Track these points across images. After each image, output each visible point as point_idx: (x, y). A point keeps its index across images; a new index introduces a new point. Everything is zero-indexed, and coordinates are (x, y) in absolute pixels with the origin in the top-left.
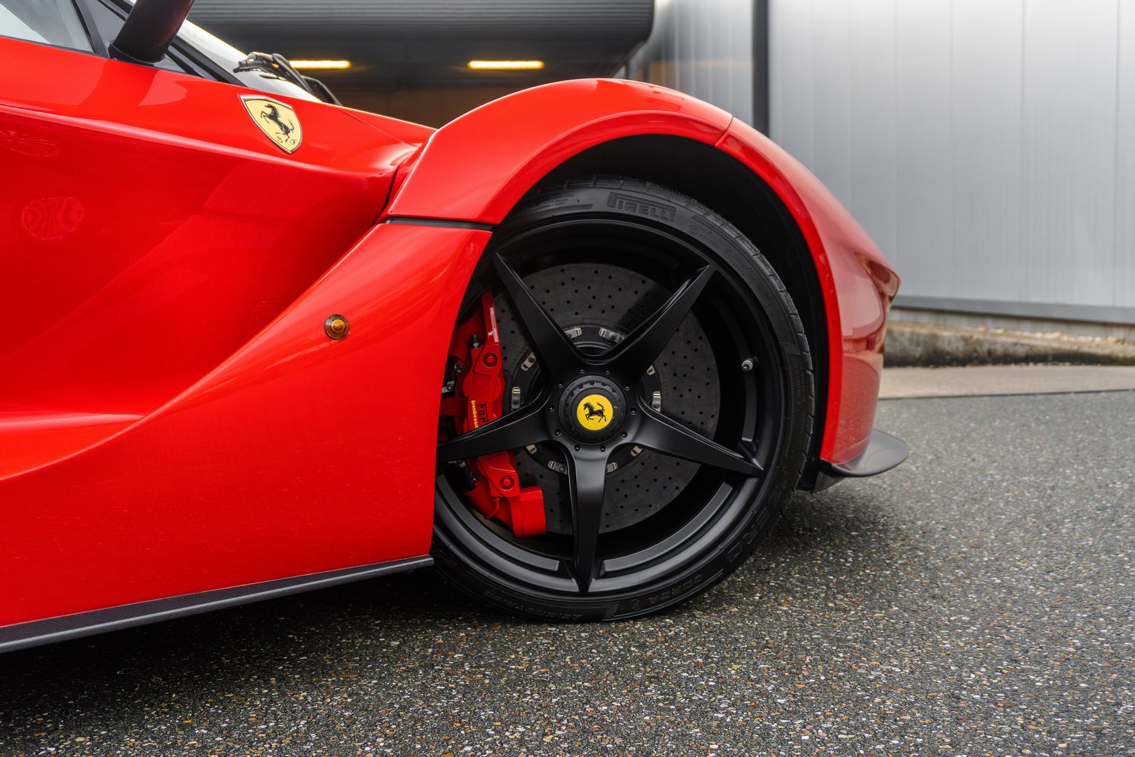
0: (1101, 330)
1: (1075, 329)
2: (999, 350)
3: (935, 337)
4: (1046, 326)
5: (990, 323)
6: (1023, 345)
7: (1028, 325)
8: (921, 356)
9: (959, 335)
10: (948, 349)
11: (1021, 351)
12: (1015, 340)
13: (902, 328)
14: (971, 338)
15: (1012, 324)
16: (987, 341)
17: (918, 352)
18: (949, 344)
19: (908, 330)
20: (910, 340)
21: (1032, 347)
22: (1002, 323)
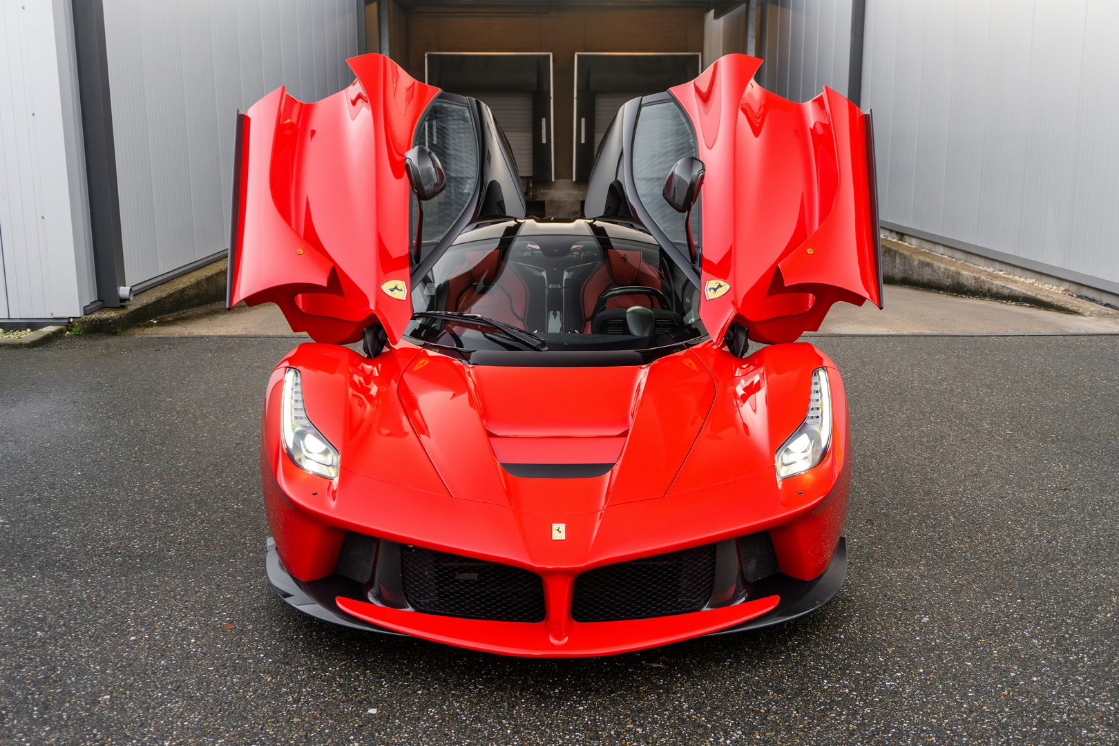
0: (1057, 282)
1: (1044, 278)
2: (994, 289)
3: (959, 274)
4: (1029, 274)
5: (997, 265)
6: (1007, 288)
7: (1019, 271)
8: (950, 285)
9: (972, 275)
10: (966, 284)
11: (1006, 292)
12: (1003, 285)
13: (939, 264)
14: (979, 278)
15: (1009, 269)
16: (988, 281)
17: (948, 282)
18: (966, 280)
19: (943, 266)
20: (944, 273)
21: (1012, 290)
22: (1003, 267)
